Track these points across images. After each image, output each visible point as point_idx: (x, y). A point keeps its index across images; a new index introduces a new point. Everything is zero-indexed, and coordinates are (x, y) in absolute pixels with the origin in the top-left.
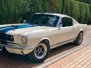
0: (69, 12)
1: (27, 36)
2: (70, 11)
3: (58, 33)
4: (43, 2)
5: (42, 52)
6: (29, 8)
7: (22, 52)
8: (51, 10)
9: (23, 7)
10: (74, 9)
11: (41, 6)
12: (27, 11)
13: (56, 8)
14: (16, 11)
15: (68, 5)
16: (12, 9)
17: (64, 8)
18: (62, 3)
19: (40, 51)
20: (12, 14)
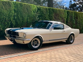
0: (73, 21)
1: (26, 33)
2: (75, 21)
3: (50, 33)
4: (50, 14)
5: (37, 44)
6: (38, 17)
7: (23, 42)
8: (57, 20)
9: (33, 17)
10: (79, 19)
11: (48, 16)
12: (36, 20)
13: (61, 17)
14: (28, 20)
15: (73, 15)
16: (26, 18)
17: (69, 17)
18: (67, 14)
19: (35, 43)
20: (25, 22)
